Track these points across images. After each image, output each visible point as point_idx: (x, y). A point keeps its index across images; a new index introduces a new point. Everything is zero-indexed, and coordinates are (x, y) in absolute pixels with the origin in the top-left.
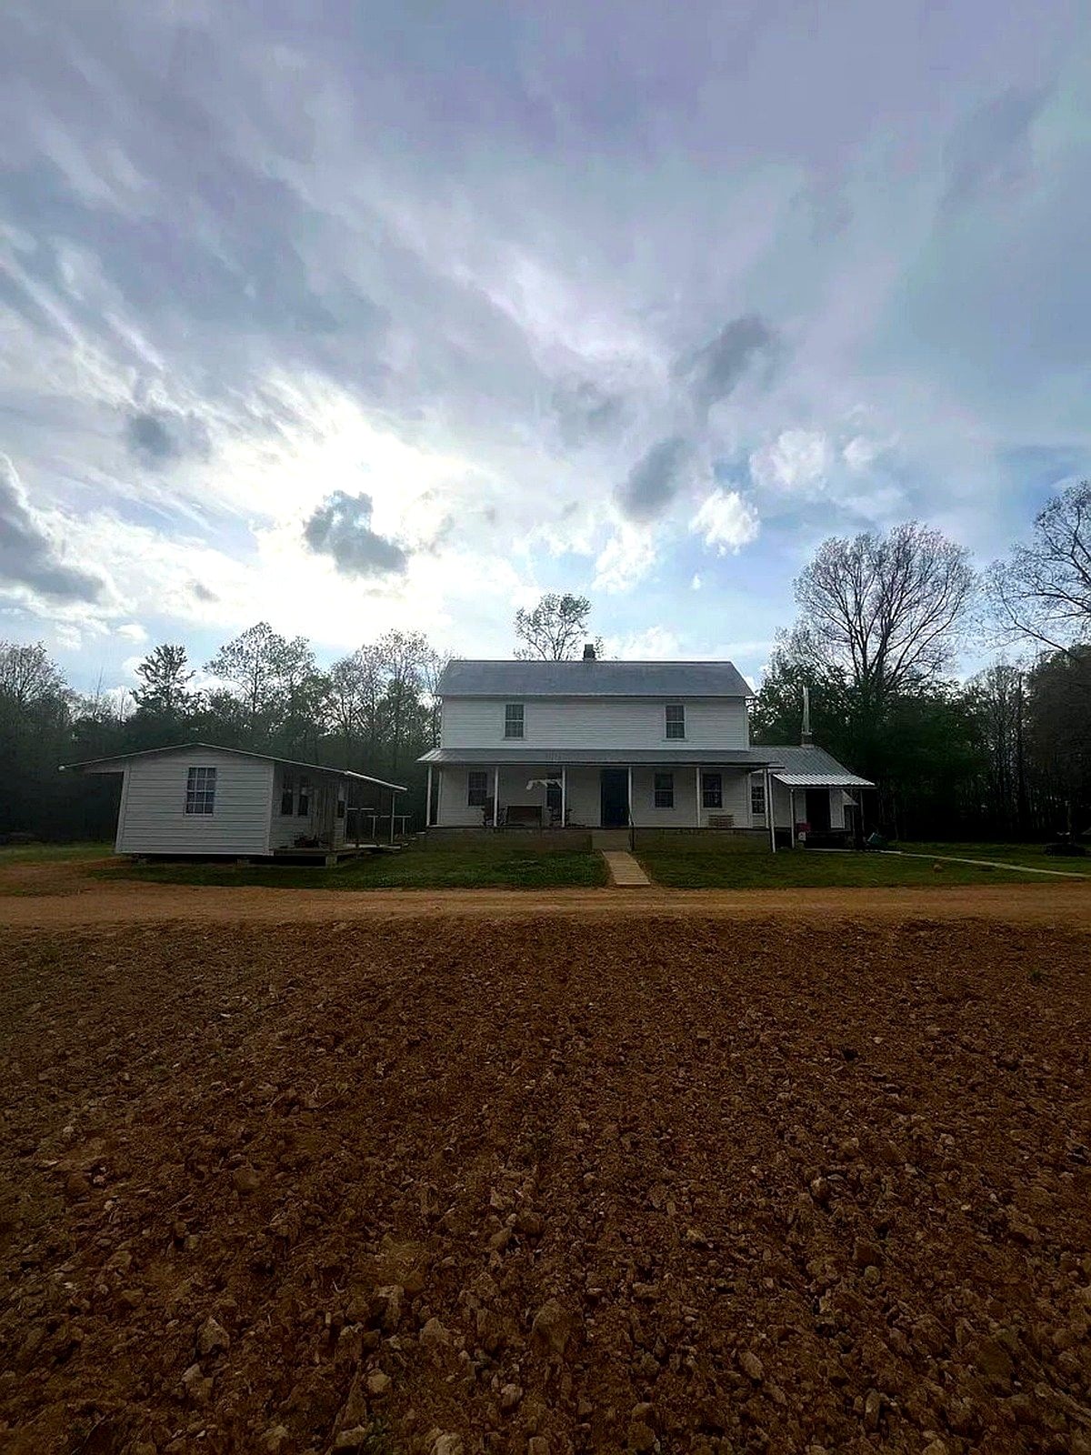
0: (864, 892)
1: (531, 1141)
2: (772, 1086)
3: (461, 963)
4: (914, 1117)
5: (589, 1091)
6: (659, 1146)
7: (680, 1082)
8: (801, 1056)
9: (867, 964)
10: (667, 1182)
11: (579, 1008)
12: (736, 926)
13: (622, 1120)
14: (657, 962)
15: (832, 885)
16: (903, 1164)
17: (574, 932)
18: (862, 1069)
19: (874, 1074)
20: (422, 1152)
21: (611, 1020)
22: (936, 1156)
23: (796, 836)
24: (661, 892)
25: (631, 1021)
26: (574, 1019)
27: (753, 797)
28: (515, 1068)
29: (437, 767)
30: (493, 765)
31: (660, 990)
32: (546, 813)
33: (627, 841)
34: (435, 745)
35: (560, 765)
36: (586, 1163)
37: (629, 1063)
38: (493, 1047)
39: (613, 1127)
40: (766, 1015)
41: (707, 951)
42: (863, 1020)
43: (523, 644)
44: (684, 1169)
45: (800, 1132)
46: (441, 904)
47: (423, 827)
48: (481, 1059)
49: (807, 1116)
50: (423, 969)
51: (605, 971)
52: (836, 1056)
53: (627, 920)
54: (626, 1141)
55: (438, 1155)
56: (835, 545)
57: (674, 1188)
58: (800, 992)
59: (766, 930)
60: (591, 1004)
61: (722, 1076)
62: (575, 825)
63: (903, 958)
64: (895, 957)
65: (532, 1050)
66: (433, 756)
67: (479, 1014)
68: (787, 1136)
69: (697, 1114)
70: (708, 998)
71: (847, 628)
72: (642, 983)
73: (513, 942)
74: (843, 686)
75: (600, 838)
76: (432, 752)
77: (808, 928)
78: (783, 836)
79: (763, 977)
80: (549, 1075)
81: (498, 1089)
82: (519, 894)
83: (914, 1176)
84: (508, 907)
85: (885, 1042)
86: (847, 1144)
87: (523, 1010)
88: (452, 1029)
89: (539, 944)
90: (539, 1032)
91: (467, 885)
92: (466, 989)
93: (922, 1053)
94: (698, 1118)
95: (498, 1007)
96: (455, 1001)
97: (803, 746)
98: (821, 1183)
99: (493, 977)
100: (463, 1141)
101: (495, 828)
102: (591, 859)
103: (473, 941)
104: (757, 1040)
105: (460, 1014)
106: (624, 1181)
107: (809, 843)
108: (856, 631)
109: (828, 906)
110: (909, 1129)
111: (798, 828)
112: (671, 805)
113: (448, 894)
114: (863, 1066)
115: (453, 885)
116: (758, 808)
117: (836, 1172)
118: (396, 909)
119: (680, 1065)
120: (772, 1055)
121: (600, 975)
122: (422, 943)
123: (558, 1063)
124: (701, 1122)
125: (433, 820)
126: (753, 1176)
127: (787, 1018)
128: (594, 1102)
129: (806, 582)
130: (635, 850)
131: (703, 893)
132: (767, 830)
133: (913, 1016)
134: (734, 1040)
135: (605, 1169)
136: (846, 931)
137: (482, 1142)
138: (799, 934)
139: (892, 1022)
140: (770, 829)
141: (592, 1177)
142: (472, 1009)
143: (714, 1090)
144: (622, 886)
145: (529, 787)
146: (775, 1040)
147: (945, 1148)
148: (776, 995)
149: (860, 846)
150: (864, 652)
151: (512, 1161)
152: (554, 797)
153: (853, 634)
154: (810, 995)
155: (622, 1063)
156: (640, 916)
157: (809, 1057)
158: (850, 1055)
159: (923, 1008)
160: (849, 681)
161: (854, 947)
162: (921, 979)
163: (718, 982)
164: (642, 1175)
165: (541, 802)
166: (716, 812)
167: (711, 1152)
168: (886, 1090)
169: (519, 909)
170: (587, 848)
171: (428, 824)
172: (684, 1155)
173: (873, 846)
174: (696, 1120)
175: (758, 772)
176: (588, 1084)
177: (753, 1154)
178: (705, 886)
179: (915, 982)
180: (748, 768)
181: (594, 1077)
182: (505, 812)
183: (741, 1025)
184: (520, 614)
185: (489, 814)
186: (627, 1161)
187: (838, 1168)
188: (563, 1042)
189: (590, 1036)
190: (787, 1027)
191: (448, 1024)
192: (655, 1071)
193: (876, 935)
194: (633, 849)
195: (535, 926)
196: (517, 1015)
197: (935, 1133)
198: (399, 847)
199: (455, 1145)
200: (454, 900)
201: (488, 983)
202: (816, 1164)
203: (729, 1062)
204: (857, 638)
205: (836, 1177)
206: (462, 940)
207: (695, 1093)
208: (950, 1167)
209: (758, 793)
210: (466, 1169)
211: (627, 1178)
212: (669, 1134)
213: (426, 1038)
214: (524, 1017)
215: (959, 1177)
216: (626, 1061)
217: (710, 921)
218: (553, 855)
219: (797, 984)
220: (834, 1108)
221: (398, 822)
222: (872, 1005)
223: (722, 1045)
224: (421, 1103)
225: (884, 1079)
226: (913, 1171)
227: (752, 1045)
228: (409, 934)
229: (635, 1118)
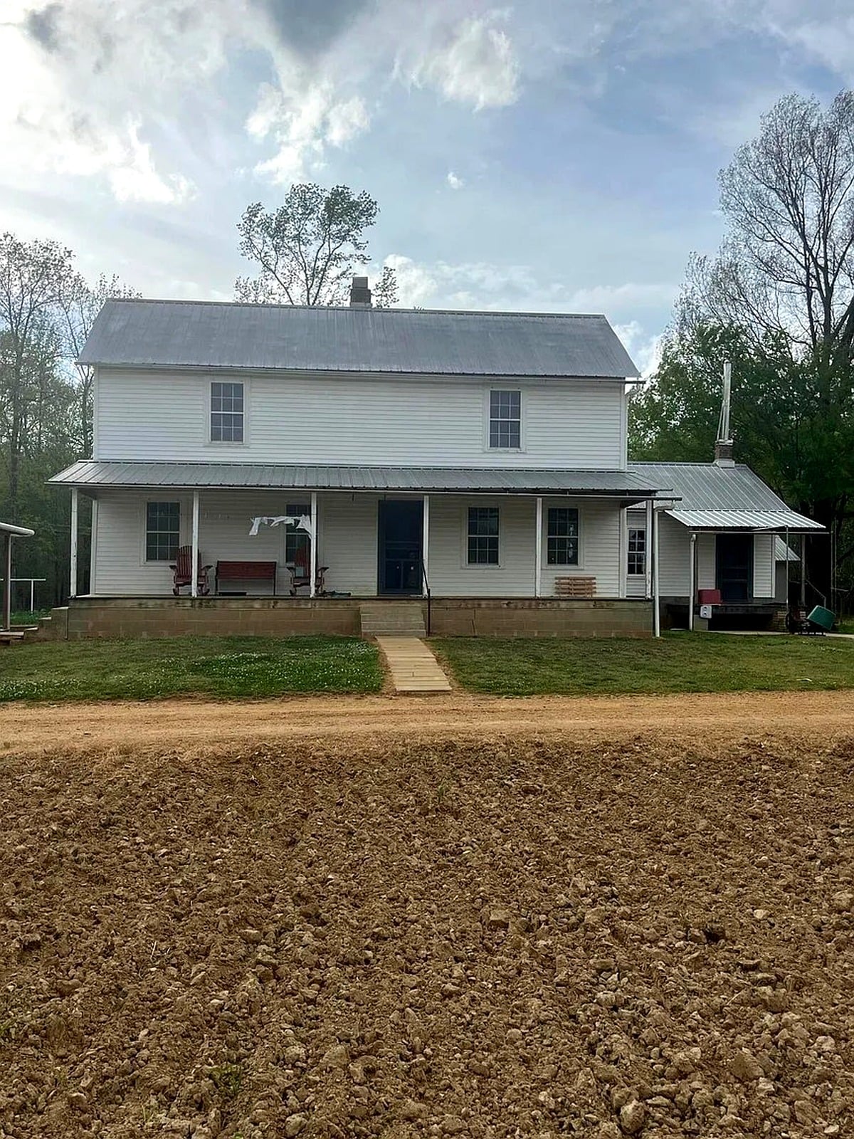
0: (788, 699)
1: (210, 1077)
2: (592, 984)
3: (119, 821)
4: (785, 1016)
5: (312, 1002)
6: (407, 1073)
7: (453, 984)
8: (643, 940)
9: (769, 806)
10: (409, 1119)
11: (311, 884)
12: (579, 753)
13: (357, 1040)
14: (443, 810)
15: (739, 688)
16: (757, 1078)
17: (317, 767)
18: (727, 954)
19: (744, 962)
20: (35, 1102)
21: (358, 900)
22: (805, 1066)
23: (697, 612)
24: (468, 701)
25: (391, 900)
26: (300, 898)
27: (632, 546)
28: (196, 974)
29: (89, 492)
30: (188, 490)
31: (443, 853)
32: (285, 575)
33: (418, 620)
34: (87, 453)
35: (306, 492)
36: (292, 1100)
37: (378, 960)
38: (164, 946)
39: (340, 1048)
40: (602, 884)
41: (527, 791)
42: (742, 886)
43: (253, 270)
44: (442, 1101)
45: (620, 1043)
46: (94, 729)
47: (63, 598)
48: (141, 965)
49: (635, 1021)
50: (55, 833)
51: (358, 825)
52: (695, 939)
53: (405, 745)
54: (357, 1068)
55: (59, 1106)
56: (794, 108)
57: (420, 1127)
58: (661, 849)
59: (625, 759)
60: (330, 877)
61: (519, 973)
62: (333, 593)
63: (824, 797)
64: (813, 795)
65: (226, 947)
66: (78, 473)
67: (146, 898)
68: (600, 1049)
69: (472, 1027)
70: (517, 861)
71: (802, 261)
72: (417, 843)
73: (211, 784)
74: (787, 361)
75: (375, 615)
76: (78, 466)
77: (690, 754)
78: (675, 613)
79: (607, 828)
80: (250, 983)
81: (167, 1005)
82: (231, 708)
83: (770, 1094)
84: (211, 730)
85: (770, 916)
86: (681, 1055)
87: (217, 890)
88: (98, 922)
89: (256, 786)
90: (243, 920)
91: (143, 695)
92: (127, 861)
93: (819, 930)
94: (473, 1032)
95: (178, 887)
96: (105, 881)
97: (717, 462)
98: (636, 1108)
99: (173, 841)
100: (102, 1083)
101: (194, 599)
102: (357, 649)
103: (144, 786)
104: (581, 920)
105: (112, 900)
106: (348, 1123)
107: (718, 622)
108: (817, 265)
109: (728, 720)
110: (774, 1033)
111: (701, 597)
112: (494, 559)
113: (107, 711)
114: (729, 951)
115: (116, 696)
116: (636, 566)
117: (662, 1094)
118: (12, 737)
119: (457, 960)
120: (600, 940)
121: (351, 833)
122: (57, 791)
123: (265, 965)
124: (477, 1037)
125: (84, 586)
126: (540, 1105)
127: (633, 887)
128: (317, 1018)
129: (740, 174)
130: (432, 634)
131: (535, 703)
132: (649, 600)
133: (819, 879)
134: (547, 922)
135: (320, 1108)
136: (747, 759)
137: (133, 1084)
138: (675, 764)
139: (786, 888)
140: (653, 600)
141: (299, 1119)
142: (133, 890)
143: (505, 993)
144: (407, 694)
145: (254, 531)
146: (608, 919)
147: (819, 1055)
148: (623, 855)
149: (794, 626)
150: (827, 303)
151: (178, 1106)
152: (297, 547)
153: (812, 270)
154: (673, 853)
155: (367, 961)
156: (427, 740)
157: (654, 942)
158: (713, 937)
159: (836, 868)
160: (798, 353)
161: (753, 781)
162: (843, 826)
163: (538, 838)
164: (377, 1114)
165: (276, 554)
166: (567, 571)
167: (484, 1076)
168: (755, 982)
169: (228, 733)
170: (352, 631)
171: (73, 591)
172: (443, 1082)
173: (814, 627)
174: (470, 1034)
175: (636, 506)
176: (310, 992)
177: (545, 1076)
178: (539, 693)
179: (835, 831)
180: (625, 499)
181: (322, 984)
182: (212, 572)
183: (562, 899)
184: (253, 212)
185: (183, 577)
186: (356, 1095)
187: (664, 1088)
188: (279, 934)
189: (323, 923)
190: (632, 899)
191: (92, 916)
192: (419, 971)
193: (792, 764)
194: (429, 633)
195: (254, 760)
196: (209, 898)
197: (811, 1037)
198: (22, 633)
199: (89, 1090)
200: (118, 721)
201: (164, 850)
202: (635, 1084)
203: (532, 952)
204: (818, 279)
205: (659, 1100)
206: (127, 784)
207: (473, 999)
208: (821, 1078)
209: (637, 542)
210: (104, 1123)
211: (353, 1118)
212: (425, 1055)
213: (51, 937)
214: (220, 900)
215: (831, 1091)
216: (374, 957)
217: (539, 745)
218: (293, 644)
219: (656, 840)
220: (675, 1010)
221: (21, 590)
222: (764, 866)
223: (529, 929)
224: (36, 1032)
225: (755, 968)
226: (770, 1087)
227: (573, 928)
228: (36, 777)
229: (378, 1036)
